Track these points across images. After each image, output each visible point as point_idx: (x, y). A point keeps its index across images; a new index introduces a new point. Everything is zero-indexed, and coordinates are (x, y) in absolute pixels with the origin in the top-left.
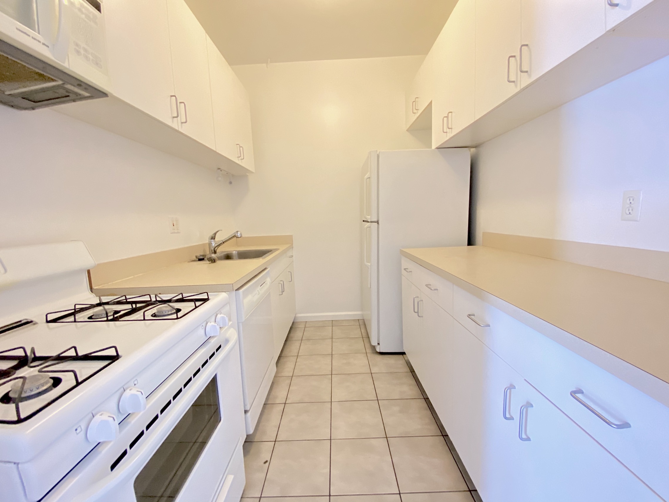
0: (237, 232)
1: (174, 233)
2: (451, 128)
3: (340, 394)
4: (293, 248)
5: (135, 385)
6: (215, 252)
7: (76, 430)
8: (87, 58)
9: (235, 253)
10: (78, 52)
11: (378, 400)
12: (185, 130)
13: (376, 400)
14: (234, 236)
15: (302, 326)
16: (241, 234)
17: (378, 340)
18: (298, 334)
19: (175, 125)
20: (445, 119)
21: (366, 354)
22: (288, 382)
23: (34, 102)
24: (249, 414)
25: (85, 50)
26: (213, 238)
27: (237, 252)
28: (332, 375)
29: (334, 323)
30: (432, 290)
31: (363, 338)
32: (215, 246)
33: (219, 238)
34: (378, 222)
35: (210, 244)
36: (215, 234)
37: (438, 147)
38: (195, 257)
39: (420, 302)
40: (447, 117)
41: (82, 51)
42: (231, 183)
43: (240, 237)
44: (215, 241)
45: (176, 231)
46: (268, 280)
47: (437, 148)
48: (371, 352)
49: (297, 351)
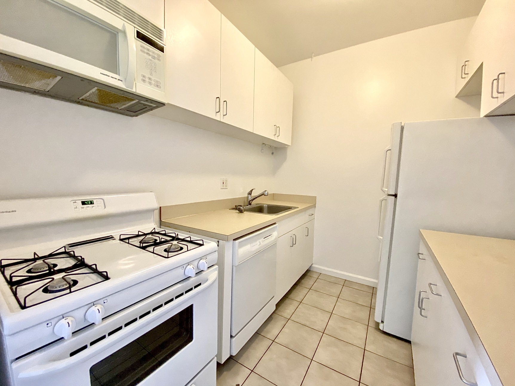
0: (266, 191)
1: (223, 189)
2: (503, 93)
3: (323, 356)
4: (315, 207)
5: (104, 303)
6: (250, 204)
7: (48, 324)
8: (150, 83)
9: (266, 206)
10: (144, 81)
11: (360, 382)
12: (225, 120)
13: (358, 381)
14: (263, 194)
15: (315, 276)
16: (268, 193)
17: (383, 317)
18: (308, 282)
19: (218, 117)
20: (495, 82)
21: (367, 326)
22: (283, 322)
23: (134, 112)
24: (234, 339)
25: (150, 79)
26: (250, 193)
27: (267, 205)
28: (323, 333)
29: (346, 283)
30: (433, 293)
31: (371, 308)
32: (251, 199)
33: (254, 194)
34: (395, 196)
35: (248, 197)
36: (252, 191)
37: (489, 115)
38: (235, 206)
39: (424, 299)
40: (498, 79)
41: (147, 80)
42: (273, 153)
43: (267, 195)
44: (251, 196)
45: (224, 187)
46: (275, 234)
47: (486, 116)
48: (374, 327)
49: (302, 297)
